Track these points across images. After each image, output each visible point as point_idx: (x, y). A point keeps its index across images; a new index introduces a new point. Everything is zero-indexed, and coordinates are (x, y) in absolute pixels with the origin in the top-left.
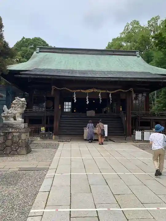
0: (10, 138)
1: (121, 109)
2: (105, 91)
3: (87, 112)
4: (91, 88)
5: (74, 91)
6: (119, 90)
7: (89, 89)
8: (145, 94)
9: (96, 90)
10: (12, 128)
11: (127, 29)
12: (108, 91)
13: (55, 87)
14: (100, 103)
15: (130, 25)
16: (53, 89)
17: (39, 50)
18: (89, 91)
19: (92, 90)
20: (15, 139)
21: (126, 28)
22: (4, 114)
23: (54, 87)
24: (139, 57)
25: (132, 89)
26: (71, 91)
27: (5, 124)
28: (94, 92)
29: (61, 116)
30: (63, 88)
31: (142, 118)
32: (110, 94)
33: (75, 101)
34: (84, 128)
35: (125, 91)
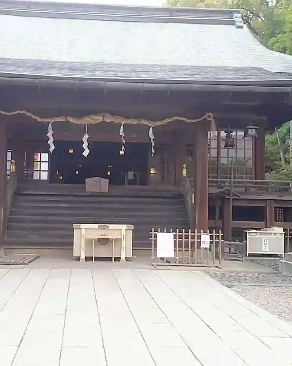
1: (184, 172)
2: (135, 122)
3: (87, 180)
5: (48, 120)
6: (174, 119)
8: (252, 132)
9: (110, 119)
18: (92, 122)
19: (99, 119)
24: (242, 27)
25: (210, 116)
26: (39, 120)
28: (104, 122)
29: (17, 193)
30: (17, 112)
31: (241, 198)
32: (151, 129)
33: (52, 148)
34: (75, 226)
35: (191, 121)
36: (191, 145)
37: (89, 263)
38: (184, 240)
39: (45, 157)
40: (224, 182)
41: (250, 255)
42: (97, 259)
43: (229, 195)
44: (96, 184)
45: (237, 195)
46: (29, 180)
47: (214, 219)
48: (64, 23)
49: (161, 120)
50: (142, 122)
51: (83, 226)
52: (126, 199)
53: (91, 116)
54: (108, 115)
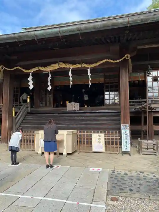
2: (79, 66)
4: (55, 63)
6: (104, 61)
7: (52, 64)
9: (63, 65)
12: (84, 65)
13: (4, 68)
16: (2, 71)
18: (53, 69)
19: (56, 66)
25: (128, 57)
26: (25, 71)
30: (15, 68)
31: (157, 111)
35: (115, 62)
45: (154, 109)
49: (96, 63)
53: (52, 65)
54: (62, 63)
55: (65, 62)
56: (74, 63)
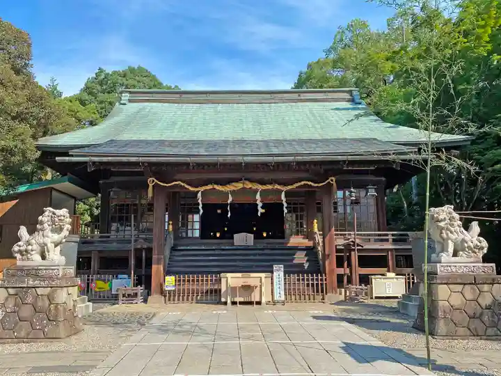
0: (30, 300)
1: (315, 227)
2: (270, 187)
3: (235, 236)
4: (237, 181)
5: (198, 189)
6: (303, 183)
7: (234, 182)
9: (249, 185)
10: (36, 276)
11: (341, 40)
12: (277, 186)
13: (156, 181)
14: (259, 214)
15: (347, 32)
16: (151, 185)
17: (127, 98)
18: (234, 188)
19: (240, 185)
20: (40, 304)
21: (338, 37)
22: (20, 246)
23: (153, 181)
24: (360, 103)
25: (332, 180)
26: (192, 189)
27: (21, 269)
28: (244, 188)
29: (173, 249)
30: (173, 183)
31: (364, 247)
32: (283, 193)
33: (201, 211)
34: (222, 275)
35: (316, 185)
36: (319, 203)
37: (234, 306)
38: (310, 282)
39: (197, 218)
40: (350, 235)
41: (376, 298)
42: (241, 303)
43: (354, 246)
44: (243, 239)
45: (360, 246)
46: (184, 238)
47: (343, 267)
48: (208, 108)
49: (292, 185)
50: (276, 187)
51: (229, 275)
52: (266, 252)
53: (233, 184)
54: (247, 182)
55: (251, 181)
56: (262, 183)
